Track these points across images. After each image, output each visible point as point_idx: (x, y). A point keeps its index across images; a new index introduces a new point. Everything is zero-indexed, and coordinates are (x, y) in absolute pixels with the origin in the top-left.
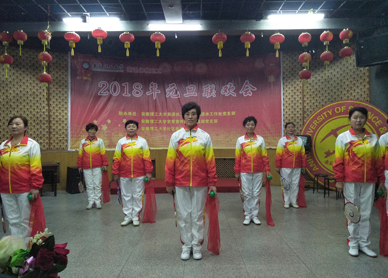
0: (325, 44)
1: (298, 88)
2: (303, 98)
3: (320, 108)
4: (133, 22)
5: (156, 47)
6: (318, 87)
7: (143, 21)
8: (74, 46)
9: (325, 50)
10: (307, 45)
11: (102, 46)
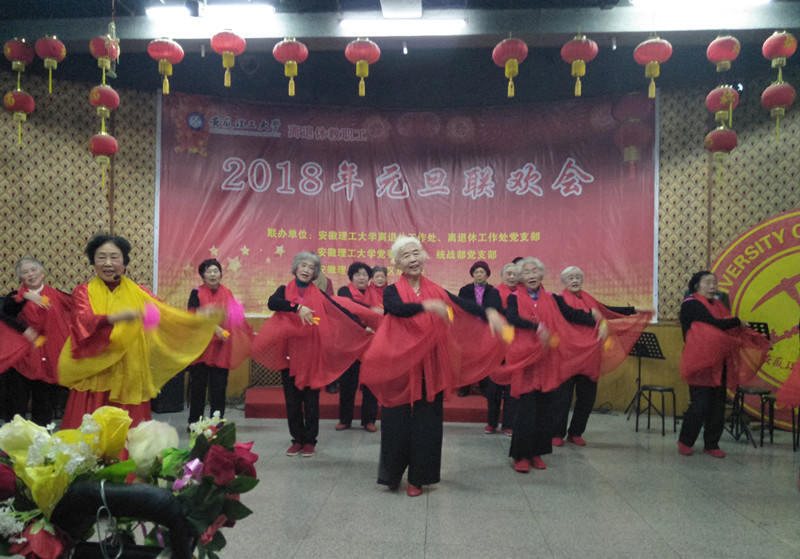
0: (774, 63)
1: (697, 176)
2: (710, 201)
3: (752, 227)
4: (305, 15)
5: (358, 73)
6: (747, 176)
7: (329, 14)
8: (170, 71)
9: (776, 79)
10: (729, 67)
11: (232, 70)
